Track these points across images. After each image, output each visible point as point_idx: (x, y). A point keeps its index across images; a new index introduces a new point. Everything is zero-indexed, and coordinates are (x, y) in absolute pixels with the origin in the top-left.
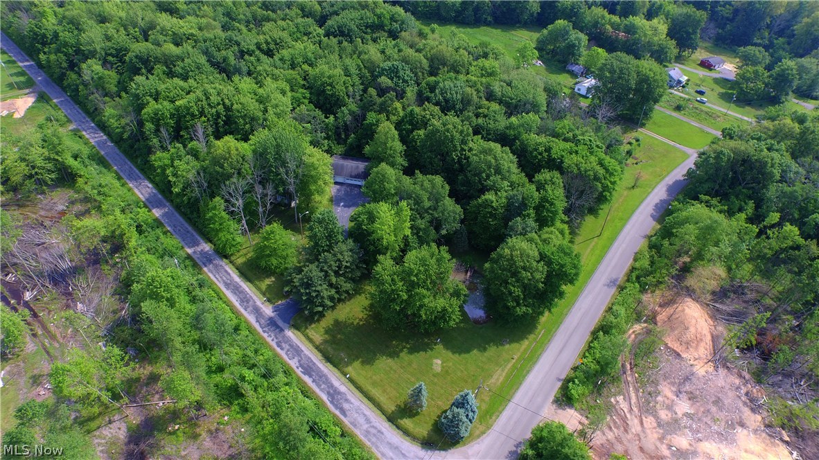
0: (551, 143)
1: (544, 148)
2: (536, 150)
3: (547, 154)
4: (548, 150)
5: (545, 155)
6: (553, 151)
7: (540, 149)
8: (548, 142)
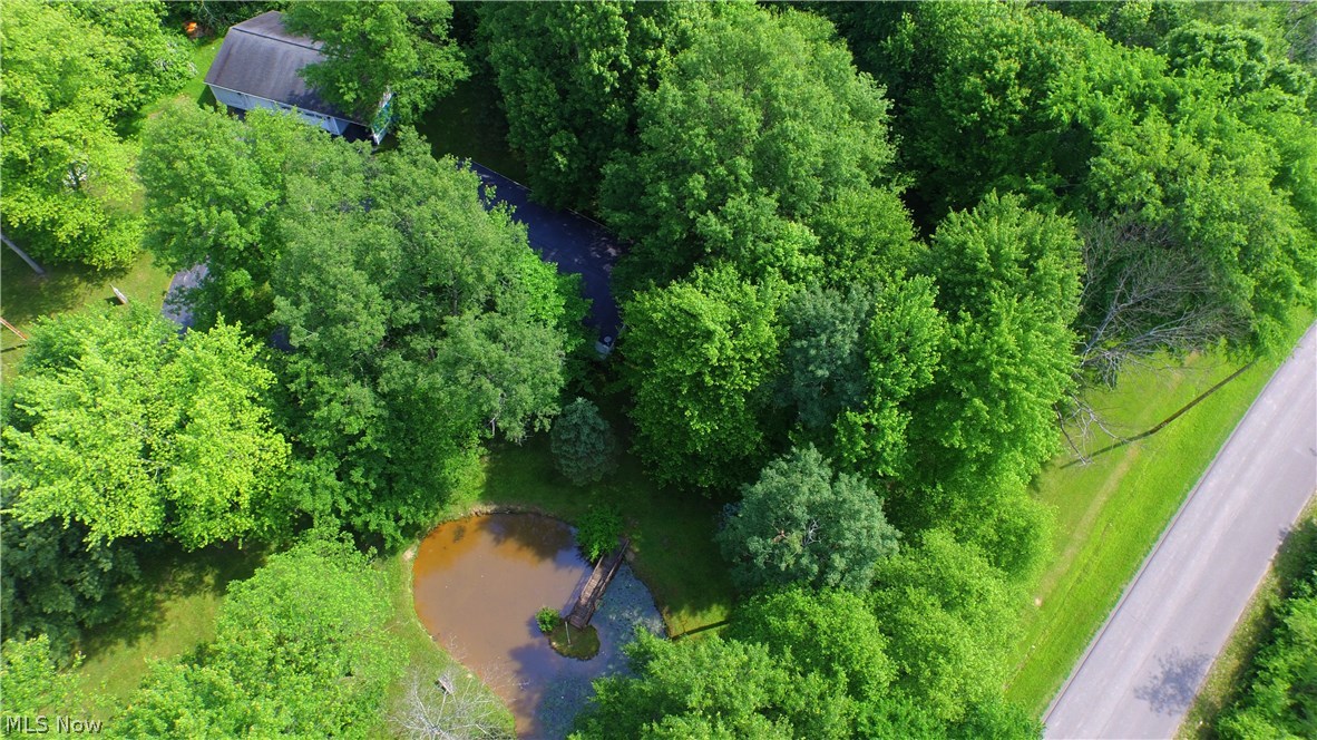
0: (1058, 45)
1: (1016, 66)
2: (980, 66)
3: (1026, 92)
4: (1037, 74)
5: (1018, 95)
6: (1060, 85)
7: (1001, 66)
8: (1041, 36)
